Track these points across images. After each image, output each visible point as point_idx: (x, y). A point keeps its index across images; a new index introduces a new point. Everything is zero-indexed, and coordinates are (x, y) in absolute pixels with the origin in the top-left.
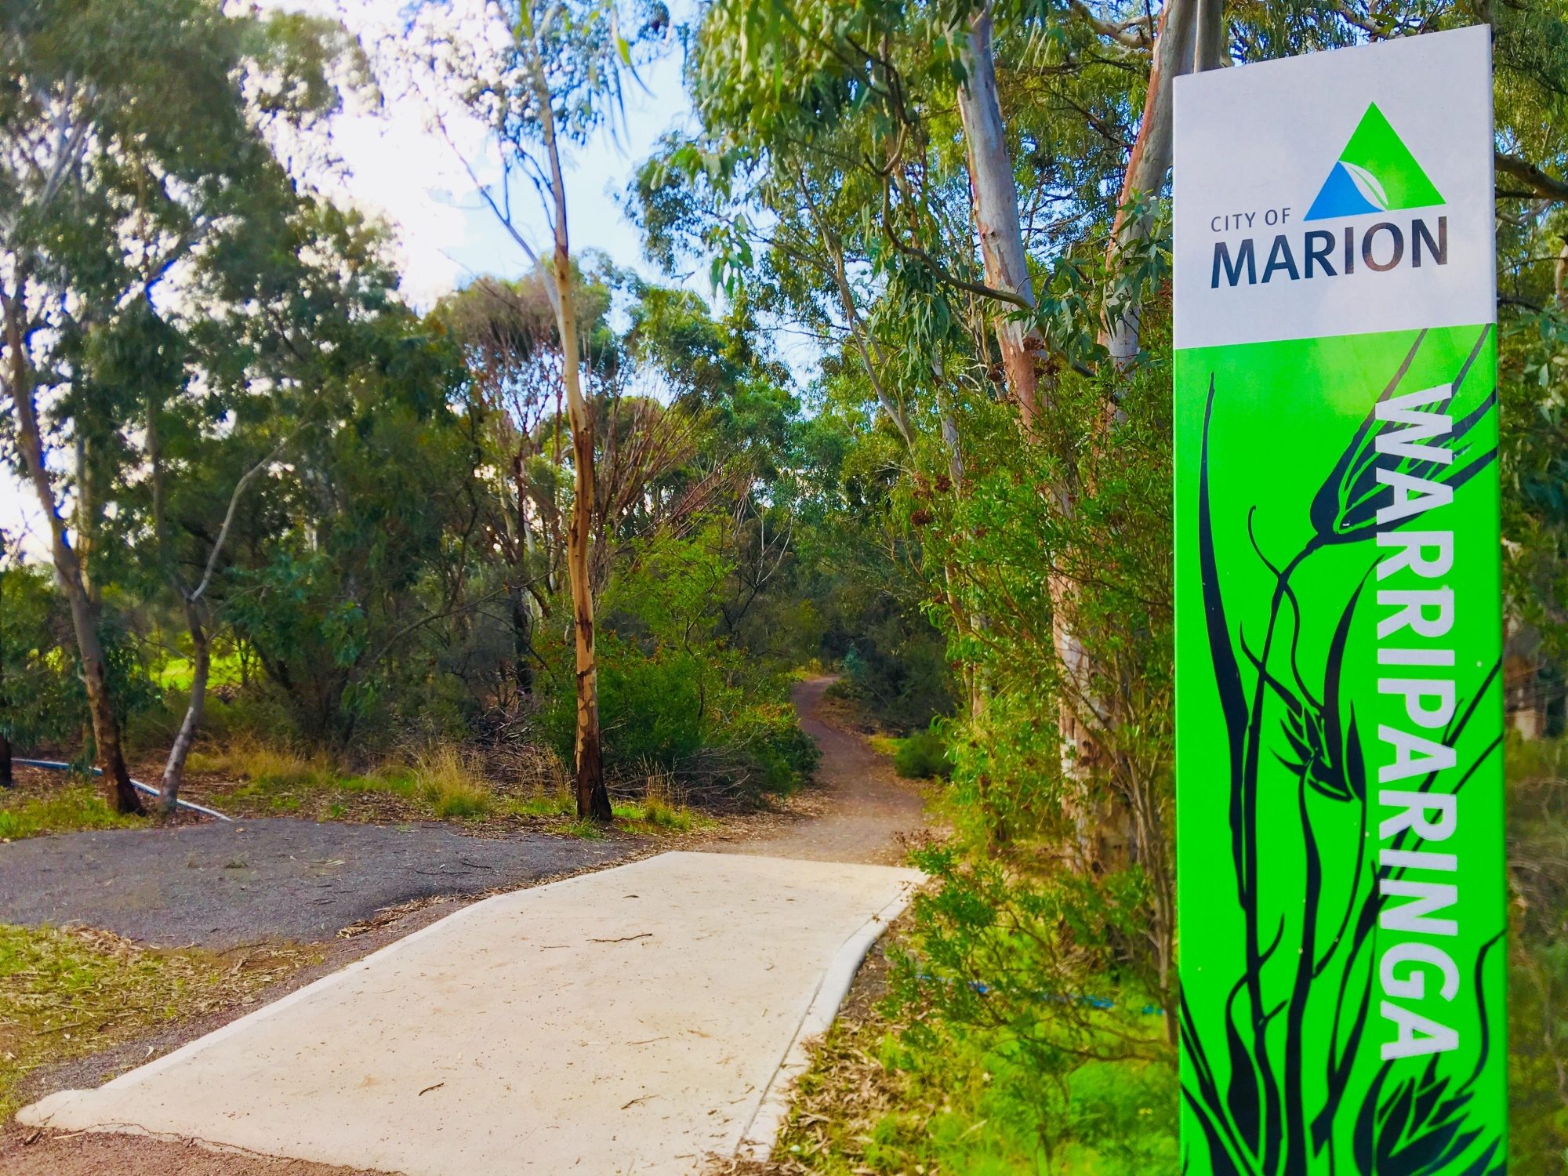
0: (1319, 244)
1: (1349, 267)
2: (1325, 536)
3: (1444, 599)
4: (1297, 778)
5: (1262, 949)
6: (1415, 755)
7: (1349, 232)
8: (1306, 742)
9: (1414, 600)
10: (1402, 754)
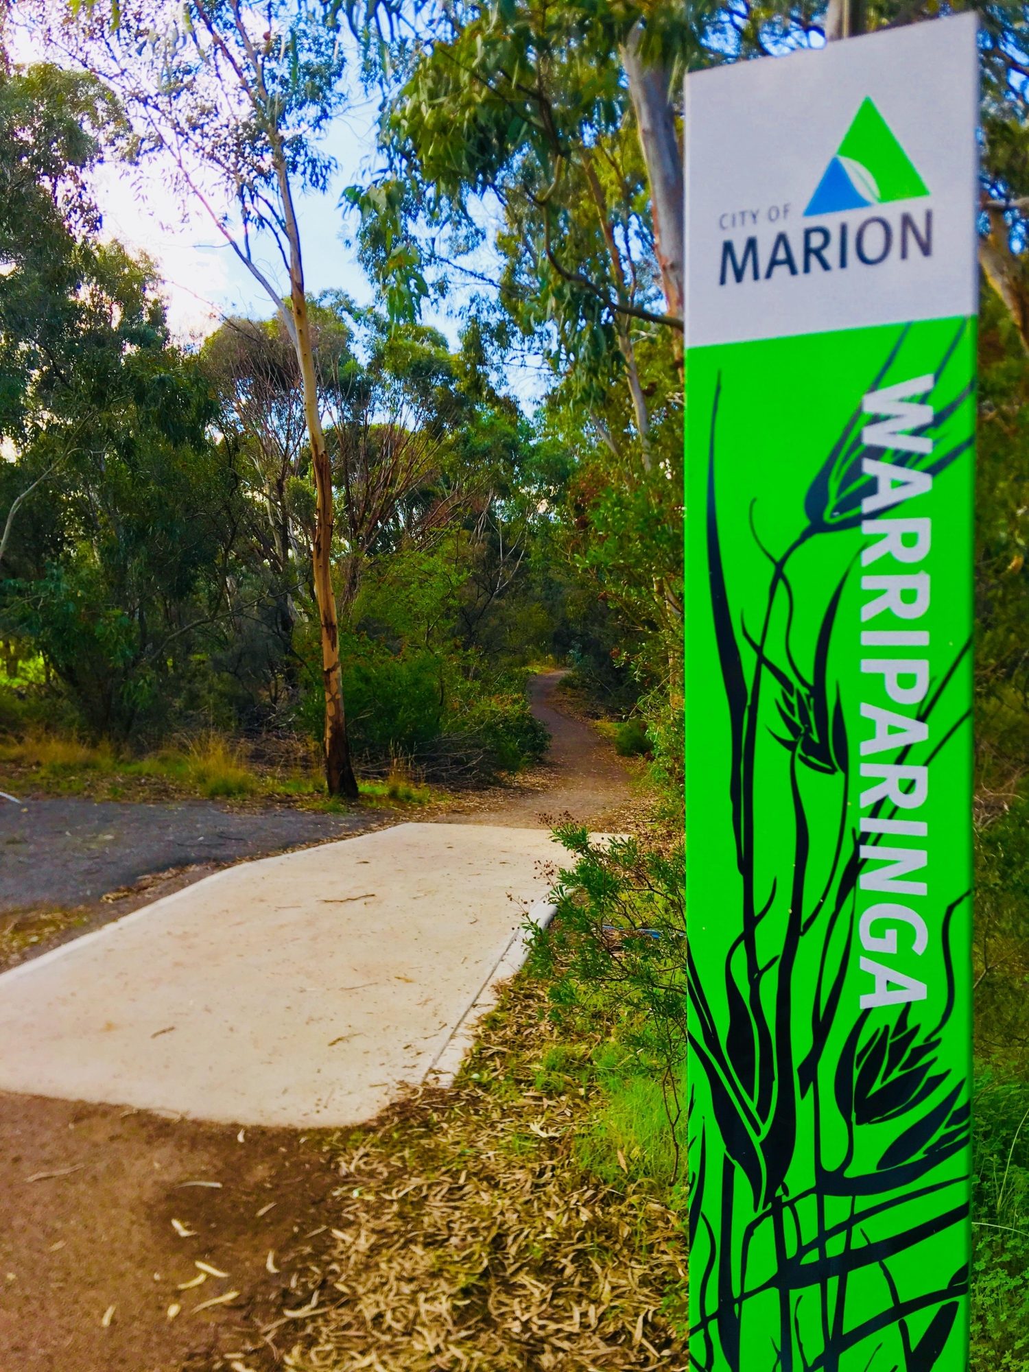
0: (816, 240)
1: (843, 264)
2: (817, 526)
3: (922, 583)
4: (789, 753)
5: (757, 910)
6: (893, 730)
7: (844, 229)
8: (797, 720)
9: (893, 583)
10: (881, 730)
